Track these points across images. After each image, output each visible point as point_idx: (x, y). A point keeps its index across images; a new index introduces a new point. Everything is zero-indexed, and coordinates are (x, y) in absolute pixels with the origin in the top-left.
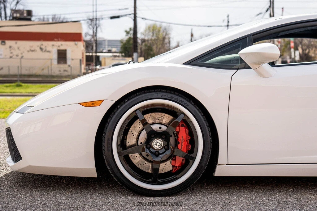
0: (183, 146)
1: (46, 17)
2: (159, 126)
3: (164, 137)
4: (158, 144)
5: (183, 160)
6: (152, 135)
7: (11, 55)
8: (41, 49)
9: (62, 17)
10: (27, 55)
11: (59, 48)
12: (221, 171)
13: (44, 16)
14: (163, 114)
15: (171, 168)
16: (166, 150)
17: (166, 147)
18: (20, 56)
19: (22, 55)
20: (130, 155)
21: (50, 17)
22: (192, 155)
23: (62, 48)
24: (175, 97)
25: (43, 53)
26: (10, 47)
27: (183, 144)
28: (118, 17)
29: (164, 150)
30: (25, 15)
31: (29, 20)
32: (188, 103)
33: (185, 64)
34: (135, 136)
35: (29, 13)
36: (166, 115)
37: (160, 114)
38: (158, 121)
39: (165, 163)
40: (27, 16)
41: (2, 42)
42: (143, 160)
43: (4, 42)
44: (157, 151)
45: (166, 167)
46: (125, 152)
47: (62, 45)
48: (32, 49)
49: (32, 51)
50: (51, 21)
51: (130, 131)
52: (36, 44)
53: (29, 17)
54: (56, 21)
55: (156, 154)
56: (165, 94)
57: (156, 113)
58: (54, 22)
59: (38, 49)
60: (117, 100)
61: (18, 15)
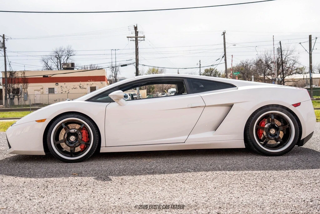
0: (85, 139)
1: (86, 67)
2: (74, 130)
3: (75, 135)
4: (73, 138)
5: (85, 146)
6: (70, 134)
7: (62, 91)
8: (80, 87)
9: (96, 66)
10: (71, 91)
11: (91, 86)
12: (103, 150)
13: (85, 66)
14: (76, 124)
15: (80, 150)
16: (76, 141)
17: (76, 140)
18: (67, 92)
19: (69, 91)
20: (61, 144)
21: (89, 67)
22: (89, 143)
23: (93, 86)
24: (79, 116)
25: (82, 89)
26: (61, 87)
27: (85, 138)
28: (126, 65)
29: (75, 141)
30: (70, 66)
31: (73, 69)
32: (86, 119)
33: (85, 101)
34: (63, 135)
35: (73, 64)
36: (77, 125)
37: (74, 124)
38: (73, 128)
39: (78, 147)
40: (71, 67)
41: (56, 84)
42: (67, 146)
43: (58, 84)
44: (72, 142)
45: (78, 149)
46: (58, 142)
47: (93, 84)
48: (75, 87)
49: (75, 88)
50: (89, 69)
51: (60, 133)
52: (77, 84)
53: (73, 67)
54: (92, 69)
55: (72, 143)
56: (75, 115)
57: (73, 124)
58: (91, 69)
59: (78, 87)
60: (52, 119)
61: (66, 66)
